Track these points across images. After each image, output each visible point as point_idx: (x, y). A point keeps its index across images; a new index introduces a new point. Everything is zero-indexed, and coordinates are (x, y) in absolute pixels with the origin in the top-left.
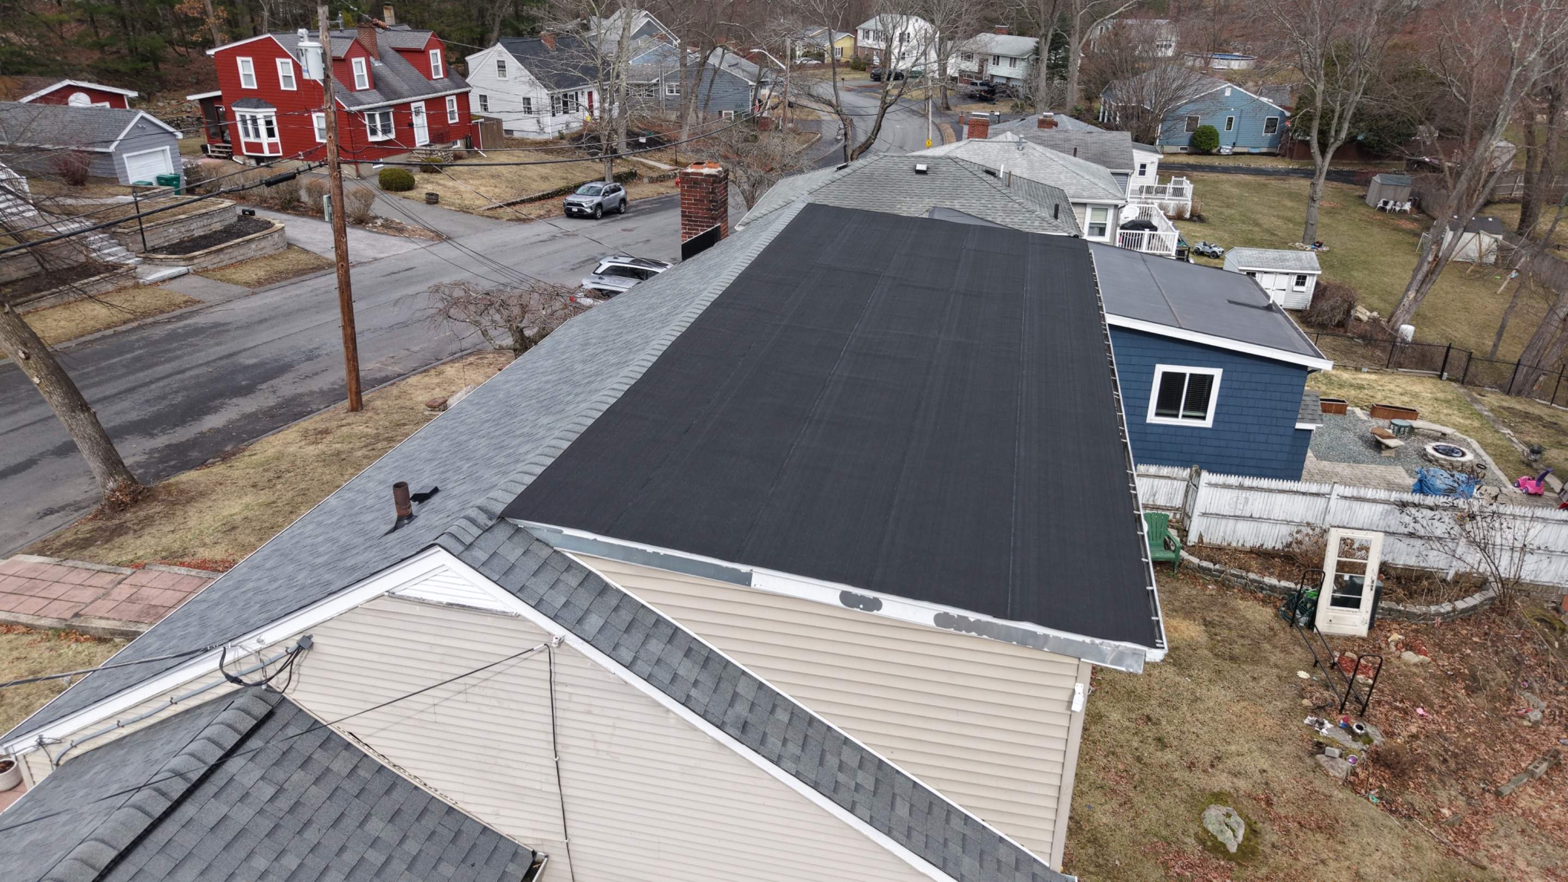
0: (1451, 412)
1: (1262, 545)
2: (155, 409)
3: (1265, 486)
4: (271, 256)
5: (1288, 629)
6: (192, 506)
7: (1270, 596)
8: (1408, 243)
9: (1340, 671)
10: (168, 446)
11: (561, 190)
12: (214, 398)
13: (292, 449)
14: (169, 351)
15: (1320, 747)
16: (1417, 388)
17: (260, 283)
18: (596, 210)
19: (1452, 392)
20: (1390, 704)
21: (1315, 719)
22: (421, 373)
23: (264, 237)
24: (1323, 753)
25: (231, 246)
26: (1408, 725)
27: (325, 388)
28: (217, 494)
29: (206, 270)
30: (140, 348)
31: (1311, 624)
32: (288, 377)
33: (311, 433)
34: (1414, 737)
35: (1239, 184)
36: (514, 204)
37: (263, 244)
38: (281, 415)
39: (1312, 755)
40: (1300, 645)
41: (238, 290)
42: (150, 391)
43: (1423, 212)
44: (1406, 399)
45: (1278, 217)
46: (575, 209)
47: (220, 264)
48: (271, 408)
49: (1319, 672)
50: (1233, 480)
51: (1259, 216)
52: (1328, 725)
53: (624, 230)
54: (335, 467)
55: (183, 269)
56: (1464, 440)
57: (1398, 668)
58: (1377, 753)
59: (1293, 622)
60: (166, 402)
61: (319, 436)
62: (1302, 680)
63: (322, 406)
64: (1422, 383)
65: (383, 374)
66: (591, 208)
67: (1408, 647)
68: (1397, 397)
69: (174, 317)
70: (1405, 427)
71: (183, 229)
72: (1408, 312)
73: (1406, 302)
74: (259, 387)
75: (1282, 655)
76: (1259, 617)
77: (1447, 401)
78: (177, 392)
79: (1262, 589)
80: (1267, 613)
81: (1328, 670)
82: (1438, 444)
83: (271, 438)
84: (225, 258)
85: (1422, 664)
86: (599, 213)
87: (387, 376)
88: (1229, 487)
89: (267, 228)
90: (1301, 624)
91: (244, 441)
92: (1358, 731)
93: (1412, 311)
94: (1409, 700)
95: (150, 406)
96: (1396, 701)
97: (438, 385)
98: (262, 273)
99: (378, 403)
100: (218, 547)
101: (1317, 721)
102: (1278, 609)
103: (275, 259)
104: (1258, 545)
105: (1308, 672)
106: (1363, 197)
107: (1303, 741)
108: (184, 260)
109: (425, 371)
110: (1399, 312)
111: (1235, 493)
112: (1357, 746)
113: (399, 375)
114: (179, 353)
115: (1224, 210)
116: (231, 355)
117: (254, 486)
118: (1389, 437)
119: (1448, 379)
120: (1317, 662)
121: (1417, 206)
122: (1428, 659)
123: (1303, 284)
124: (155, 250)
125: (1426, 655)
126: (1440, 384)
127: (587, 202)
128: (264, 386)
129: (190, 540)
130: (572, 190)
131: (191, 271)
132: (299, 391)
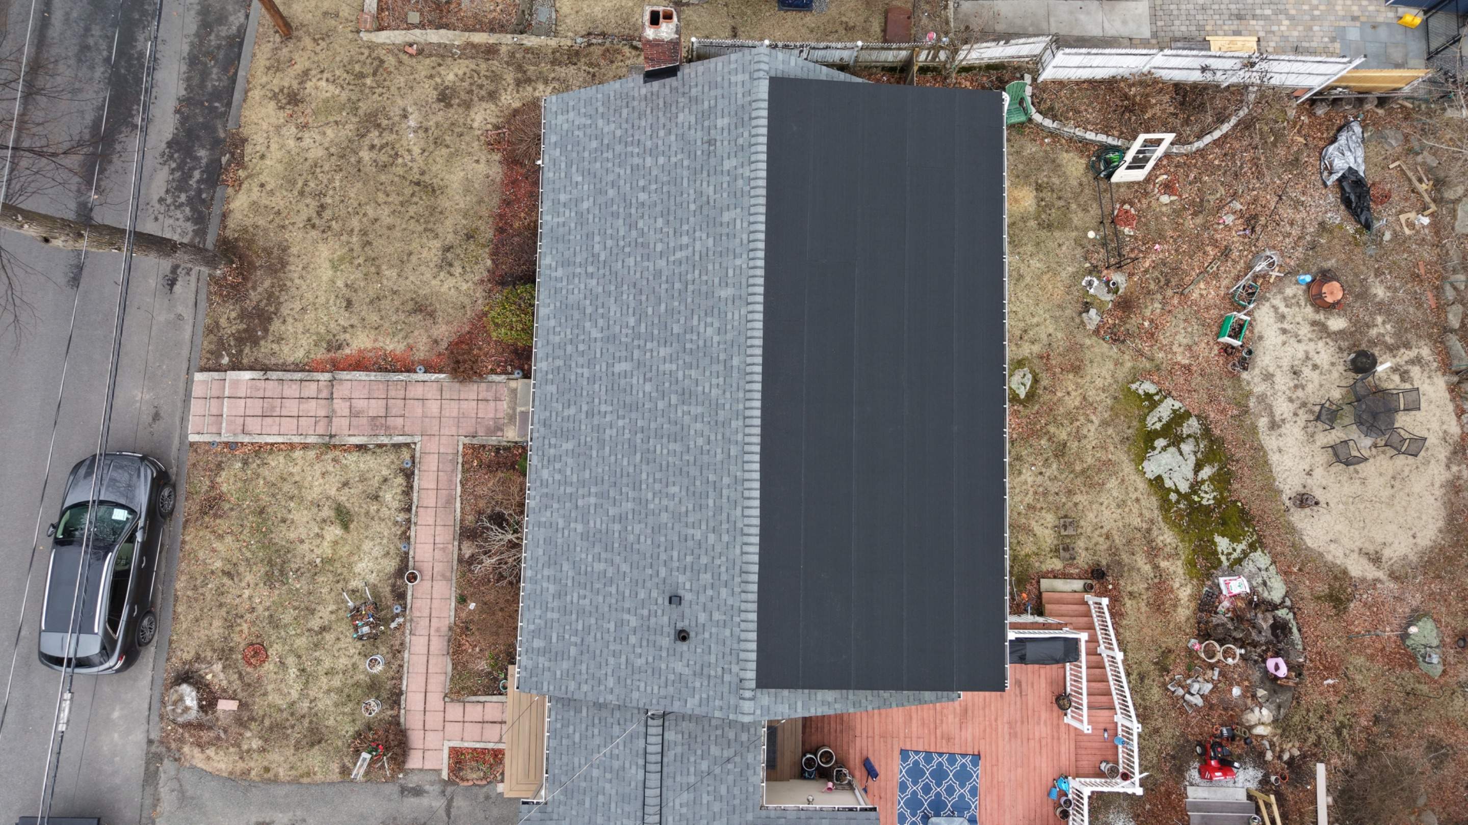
1: (1093, 78)
2: (99, 74)
3: (1107, 53)
5: (1091, 181)
6: (289, 271)
7: (1086, 148)
9: (1115, 226)
10: (170, 145)
13: (291, 142)
15: (1087, 307)
20: (1139, 249)
21: (1089, 279)
24: (1088, 311)
26: (1145, 262)
28: (293, 245)
31: (1109, 178)
39: (1080, 314)
40: (1096, 200)
49: (1102, 229)
50: (1084, 50)
57: (1154, 212)
58: (1120, 300)
59: (1096, 176)
62: (1090, 240)
67: (1167, 188)
75: (1082, 215)
76: (1075, 173)
79: (1083, 140)
80: (1082, 164)
81: (1108, 225)
85: (1171, 203)
88: (1079, 54)
90: (1102, 177)
91: (225, 115)
92: (1112, 286)
94: (1153, 240)
96: (1144, 244)
100: (357, 332)
102: (1090, 161)
105: (1095, 231)
107: (1078, 302)
112: (1109, 298)
117: (312, 226)
120: (1103, 220)
122: (1175, 198)
129: (328, 322)
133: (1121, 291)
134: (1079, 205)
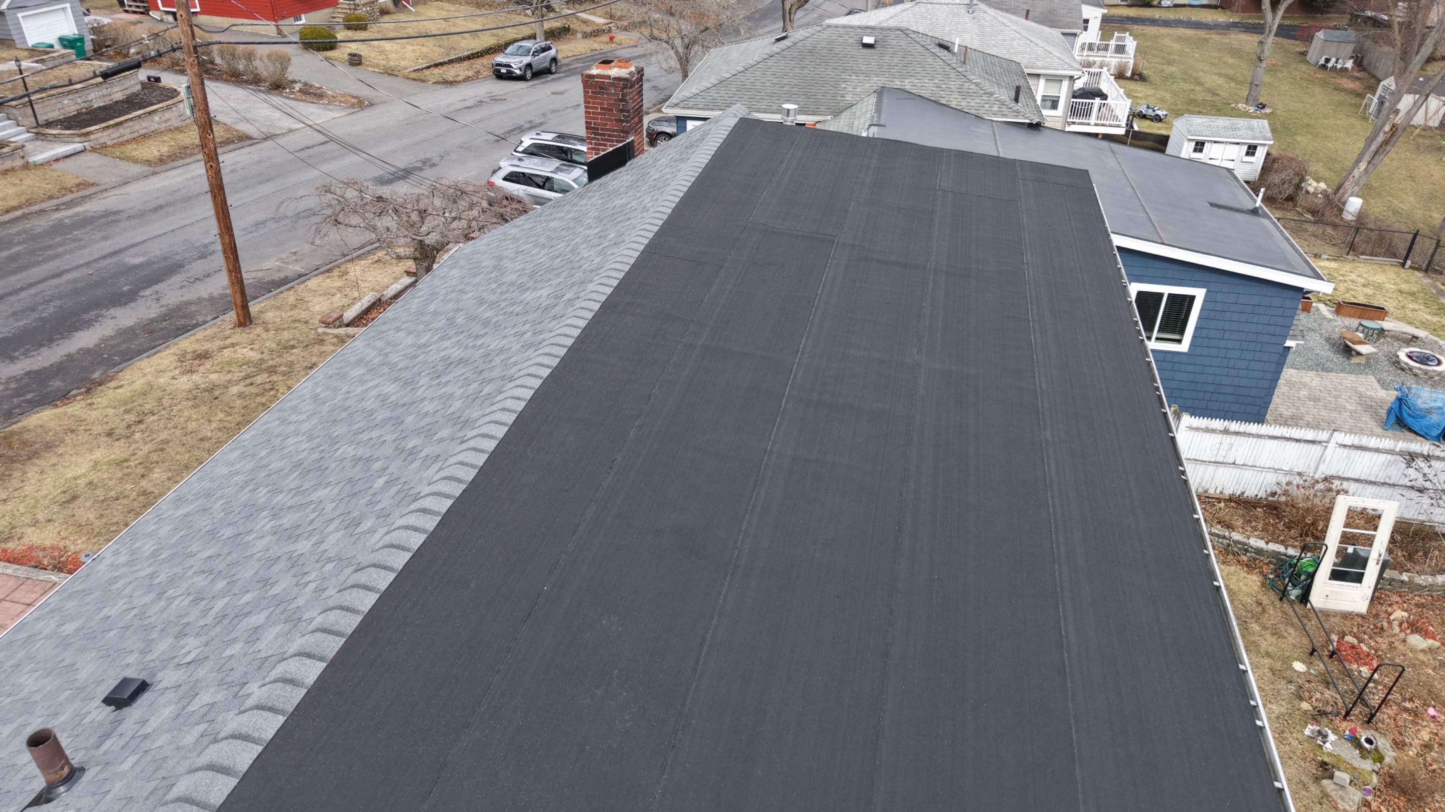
0: (1416, 306)
1: (1243, 493)
2: (21, 324)
3: (1254, 432)
4: (177, 129)
5: (1277, 603)
6: (32, 464)
7: (1255, 559)
8: (1351, 104)
9: (1340, 661)
10: (28, 373)
11: (491, 49)
12: (87, 308)
13: (163, 380)
14: (50, 247)
15: (1326, 769)
16: (1380, 278)
17: (162, 161)
18: (525, 72)
19: (1417, 282)
20: (1398, 705)
21: (1317, 728)
22: (323, 273)
23: (168, 108)
24: (1331, 777)
25: (131, 119)
26: (1419, 730)
27: (216, 294)
28: (66, 446)
29: (104, 146)
30: (20, 243)
31: (1304, 598)
32: (177, 279)
33: (189, 356)
34: (1427, 746)
35: (1179, 39)
36: (442, 64)
37: (167, 115)
38: (161, 329)
39: (1317, 779)
40: (1293, 625)
41: (136, 169)
42: (19, 301)
43: (1364, 70)
44: (1369, 291)
45: (1220, 75)
46: (503, 71)
47: (121, 140)
48: (152, 321)
49: (1317, 662)
50: (1217, 424)
51: (1200, 74)
52: (1332, 737)
53: (553, 93)
54: (204, 409)
55: (78, 146)
56: (1436, 342)
57: (1404, 655)
58: (1391, 776)
59: (1283, 595)
60: (35, 315)
61: (197, 362)
62: (1299, 674)
63: (209, 318)
64: (1384, 271)
65: (282, 275)
66: (520, 69)
67: (1414, 627)
68: (1360, 289)
69: (63, 204)
70: (1374, 329)
71: (79, 100)
72: (1357, 184)
73: (1356, 173)
74: (142, 293)
75: (1274, 639)
76: (1244, 588)
77: (1412, 294)
78: (48, 302)
79: (1247, 551)
80: (1254, 580)
81: (1326, 659)
82: (1412, 349)
83: (145, 362)
84: (125, 132)
85: (1431, 649)
86: (529, 74)
87: (286, 277)
88: (1213, 431)
89: (172, 98)
90: (1293, 598)
91: (115, 365)
92: (1367, 746)
93: (1362, 183)
94: (1419, 698)
95: (17, 320)
96: (1404, 700)
97: (339, 289)
98: (165, 149)
99: (270, 316)
100: (50, 527)
101: (1320, 732)
102: (1265, 576)
103: (181, 132)
104: (1239, 492)
105: (1304, 662)
106: (1304, 54)
107: (1305, 759)
108: (79, 136)
109: (328, 271)
110: (1347, 183)
111: (1218, 438)
112: (1367, 765)
113: (300, 276)
114: (60, 250)
115: (1165, 67)
116: (116, 253)
117: (110, 434)
118: (1360, 343)
119: (1411, 267)
120: (1314, 650)
121: (1359, 63)
122: (1437, 644)
123: (1253, 154)
124: (49, 124)
125: (1434, 638)
126: (1404, 273)
127: (517, 63)
128: (147, 292)
129: (22, 515)
130: (500, 48)
131: (88, 148)
132: (186, 298)
133: (1387, 760)
134: (1264, 628)
